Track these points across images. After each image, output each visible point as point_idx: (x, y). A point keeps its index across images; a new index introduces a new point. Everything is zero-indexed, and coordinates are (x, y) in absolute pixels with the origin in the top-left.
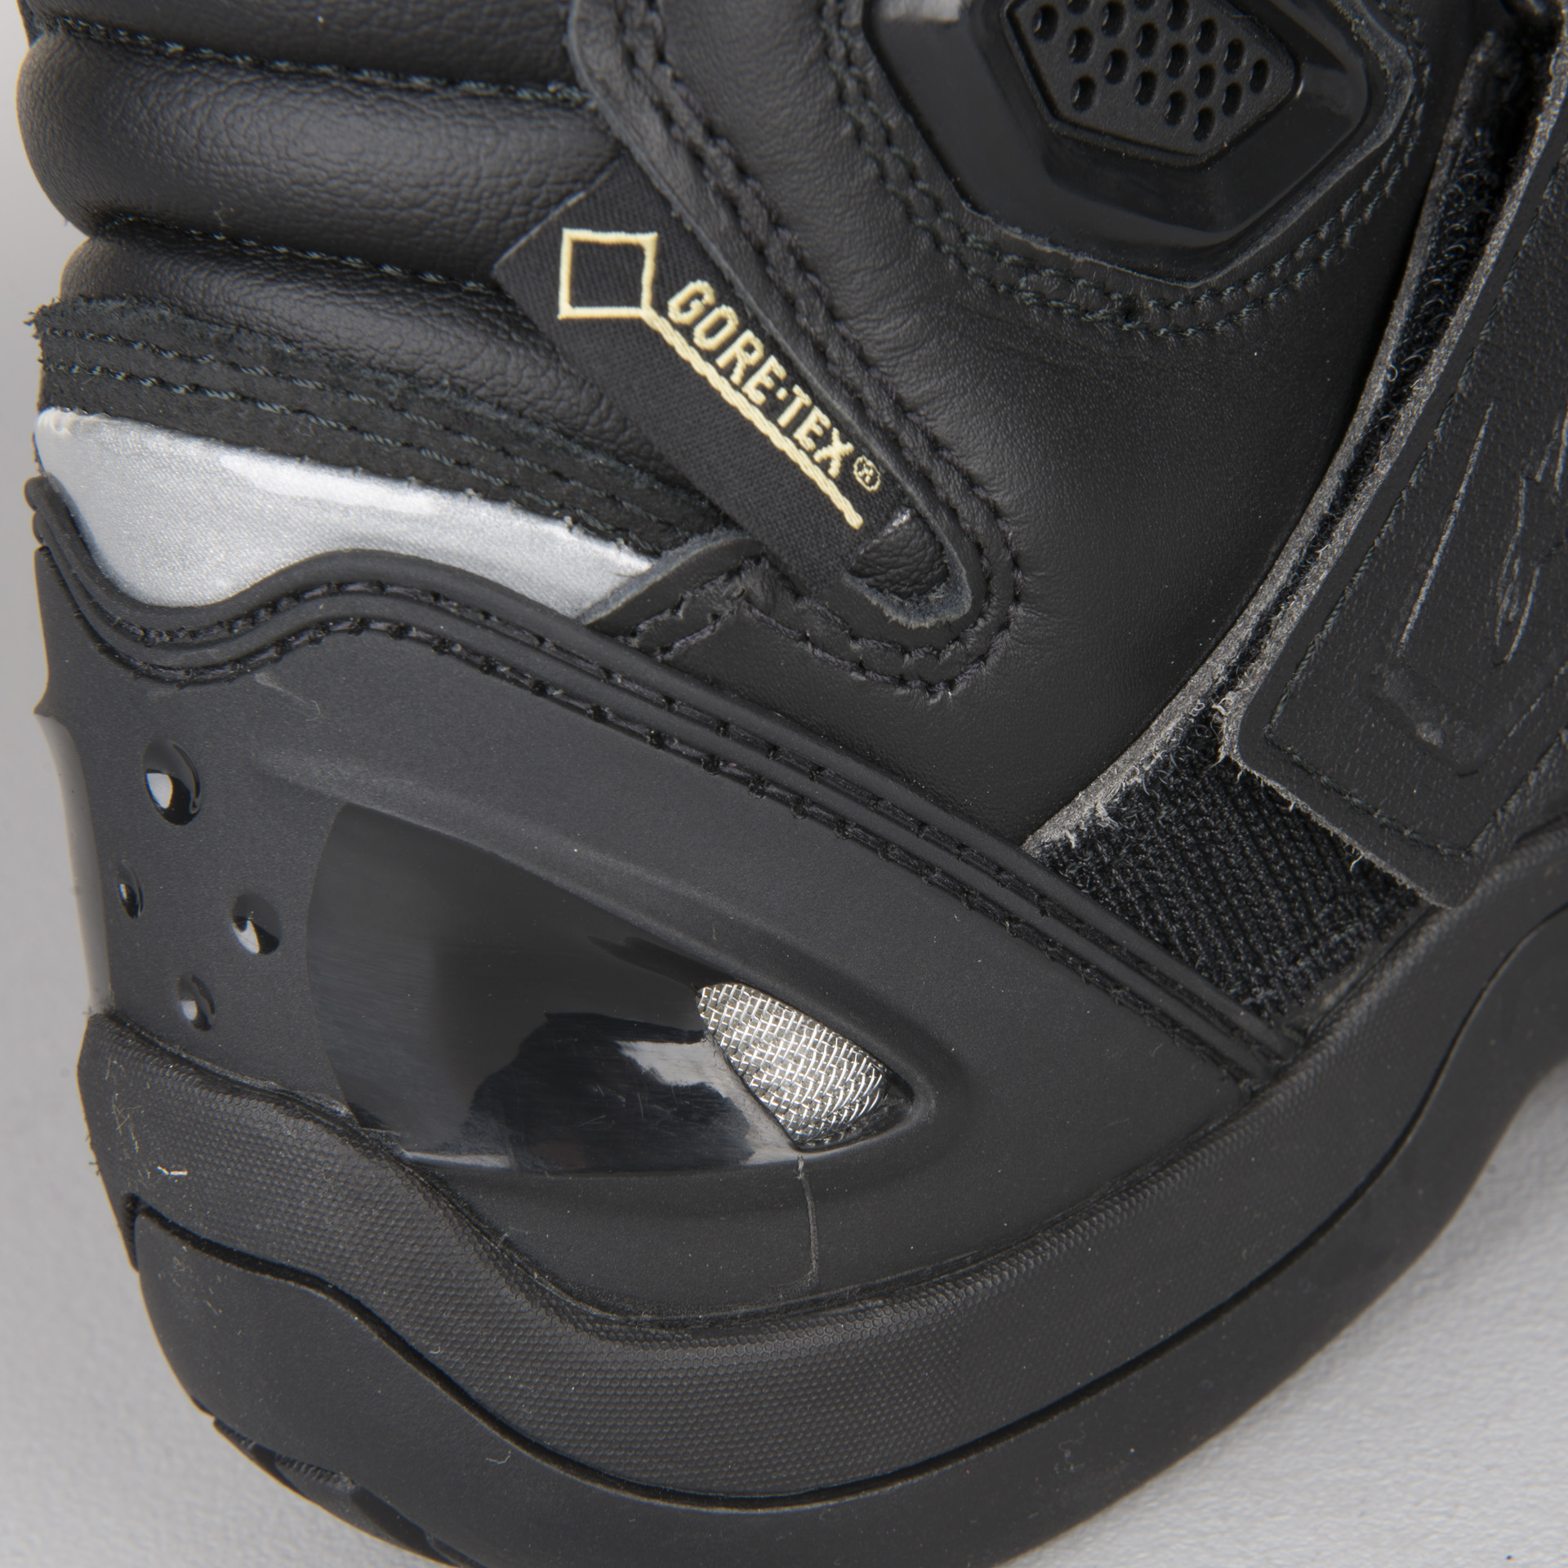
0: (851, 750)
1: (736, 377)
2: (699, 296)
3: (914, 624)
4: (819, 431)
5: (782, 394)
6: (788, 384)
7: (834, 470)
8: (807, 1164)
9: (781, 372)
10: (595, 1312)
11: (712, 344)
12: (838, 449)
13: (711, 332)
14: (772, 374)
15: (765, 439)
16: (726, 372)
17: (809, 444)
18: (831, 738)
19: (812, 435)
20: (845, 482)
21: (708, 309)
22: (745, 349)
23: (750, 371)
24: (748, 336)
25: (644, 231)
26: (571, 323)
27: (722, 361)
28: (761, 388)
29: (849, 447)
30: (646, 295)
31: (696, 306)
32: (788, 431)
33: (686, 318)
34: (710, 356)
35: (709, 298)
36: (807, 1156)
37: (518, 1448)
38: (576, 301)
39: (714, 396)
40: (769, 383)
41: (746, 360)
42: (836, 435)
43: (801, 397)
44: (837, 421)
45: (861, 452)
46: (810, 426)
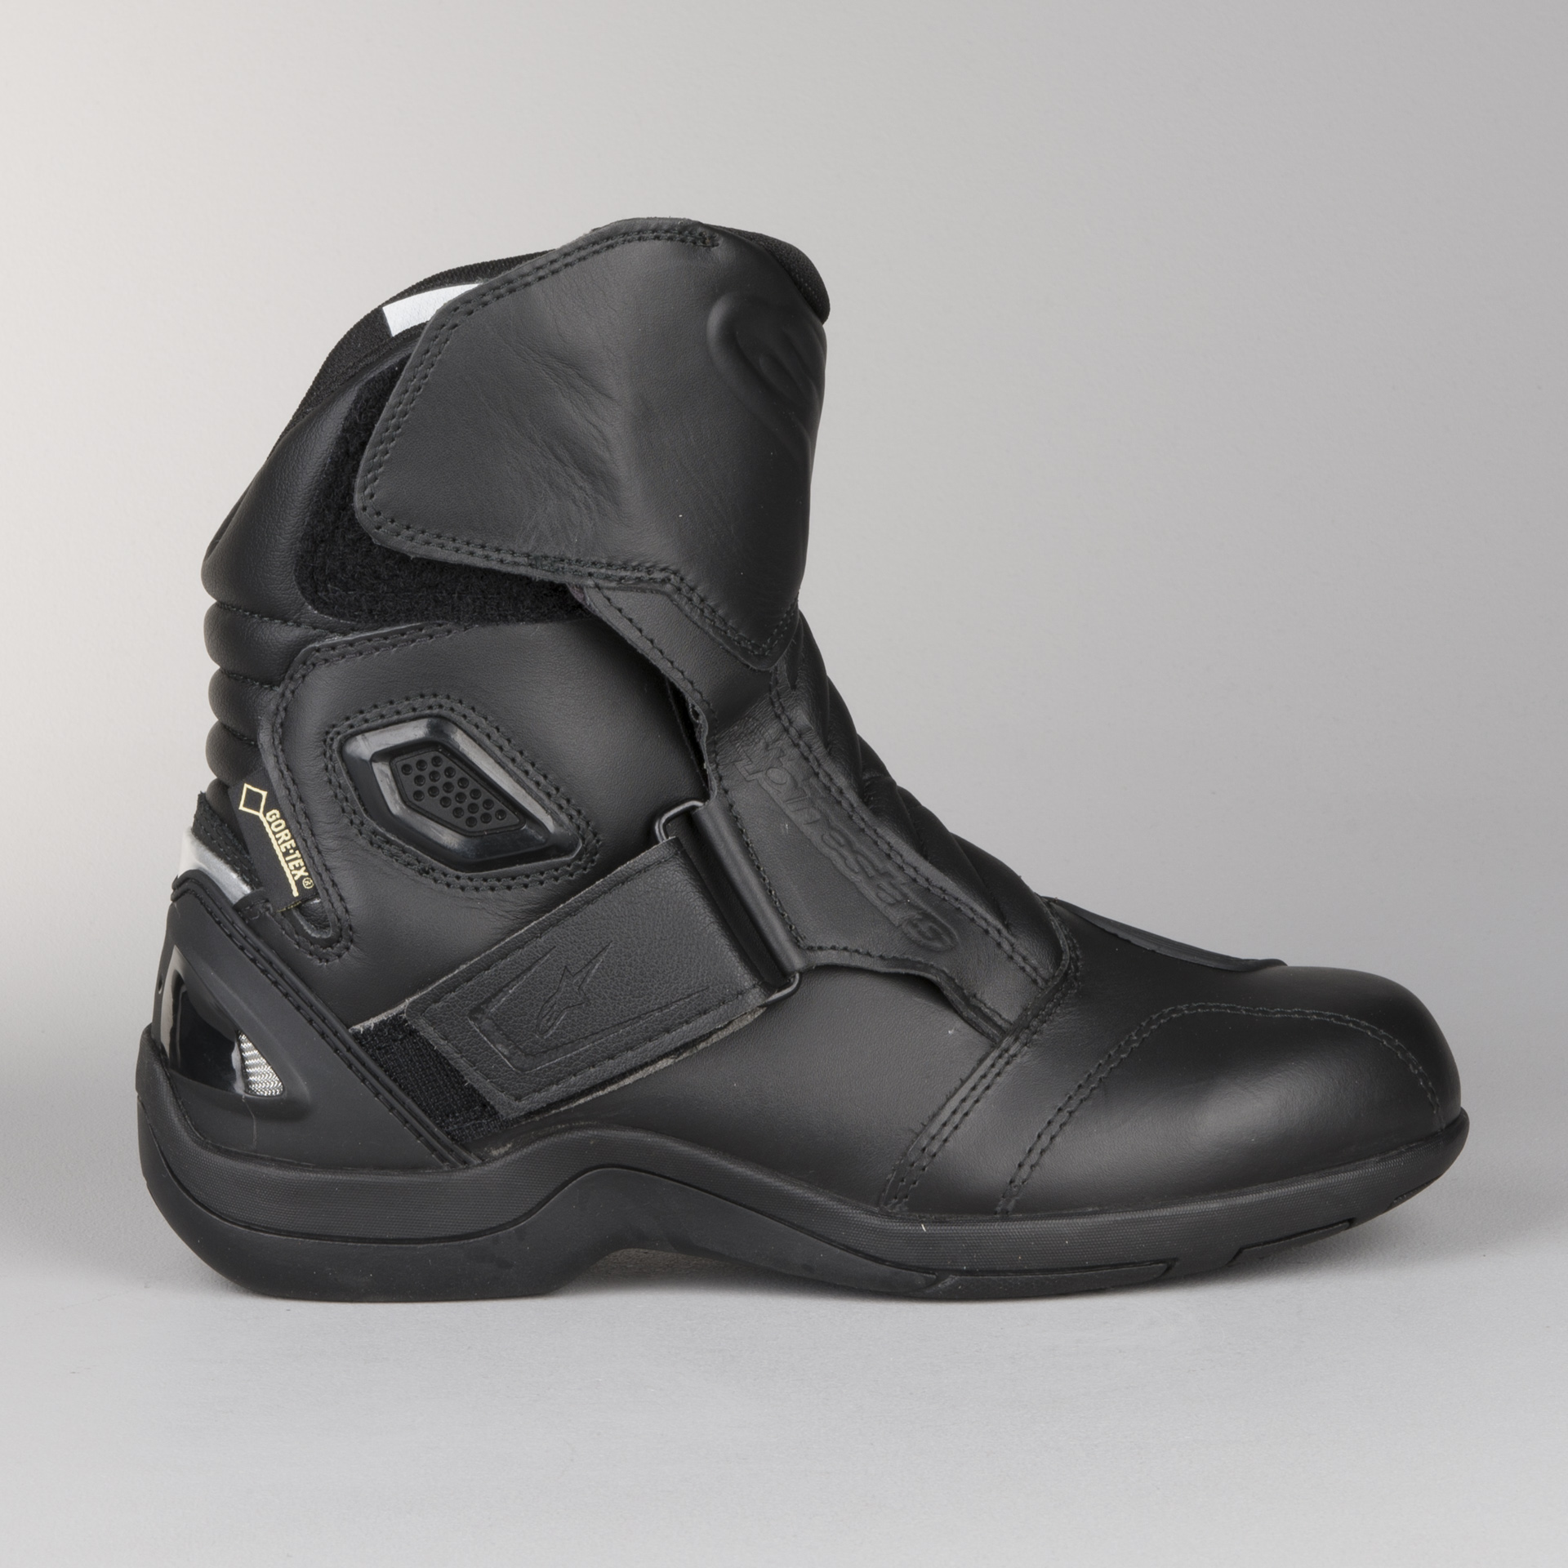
0: (294, 971)
1: (280, 842)
2: (275, 814)
3: (313, 935)
4: (297, 866)
5: (291, 851)
6: (295, 849)
7: (296, 878)
8: (246, 1098)
9: (294, 845)
10: (198, 1135)
11: (276, 830)
12: (302, 872)
13: (277, 826)
14: (291, 845)
15: (279, 862)
16: (277, 839)
17: (292, 868)
18: (288, 965)
19: (294, 866)
20: (299, 883)
21: (277, 819)
22: (285, 835)
23: (285, 842)
24: (287, 831)
25: (264, 790)
26: (241, 811)
27: (277, 836)
28: (286, 847)
29: (306, 873)
30: (262, 809)
31: (274, 818)
32: (287, 862)
33: (271, 820)
34: (274, 833)
35: (278, 816)
36: (247, 1095)
37: (170, 1175)
38: (245, 806)
39: (271, 845)
40: (289, 847)
41: (284, 838)
42: (304, 868)
43: (297, 854)
44: (305, 865)
45: (310, 876)
46: (296, 863)
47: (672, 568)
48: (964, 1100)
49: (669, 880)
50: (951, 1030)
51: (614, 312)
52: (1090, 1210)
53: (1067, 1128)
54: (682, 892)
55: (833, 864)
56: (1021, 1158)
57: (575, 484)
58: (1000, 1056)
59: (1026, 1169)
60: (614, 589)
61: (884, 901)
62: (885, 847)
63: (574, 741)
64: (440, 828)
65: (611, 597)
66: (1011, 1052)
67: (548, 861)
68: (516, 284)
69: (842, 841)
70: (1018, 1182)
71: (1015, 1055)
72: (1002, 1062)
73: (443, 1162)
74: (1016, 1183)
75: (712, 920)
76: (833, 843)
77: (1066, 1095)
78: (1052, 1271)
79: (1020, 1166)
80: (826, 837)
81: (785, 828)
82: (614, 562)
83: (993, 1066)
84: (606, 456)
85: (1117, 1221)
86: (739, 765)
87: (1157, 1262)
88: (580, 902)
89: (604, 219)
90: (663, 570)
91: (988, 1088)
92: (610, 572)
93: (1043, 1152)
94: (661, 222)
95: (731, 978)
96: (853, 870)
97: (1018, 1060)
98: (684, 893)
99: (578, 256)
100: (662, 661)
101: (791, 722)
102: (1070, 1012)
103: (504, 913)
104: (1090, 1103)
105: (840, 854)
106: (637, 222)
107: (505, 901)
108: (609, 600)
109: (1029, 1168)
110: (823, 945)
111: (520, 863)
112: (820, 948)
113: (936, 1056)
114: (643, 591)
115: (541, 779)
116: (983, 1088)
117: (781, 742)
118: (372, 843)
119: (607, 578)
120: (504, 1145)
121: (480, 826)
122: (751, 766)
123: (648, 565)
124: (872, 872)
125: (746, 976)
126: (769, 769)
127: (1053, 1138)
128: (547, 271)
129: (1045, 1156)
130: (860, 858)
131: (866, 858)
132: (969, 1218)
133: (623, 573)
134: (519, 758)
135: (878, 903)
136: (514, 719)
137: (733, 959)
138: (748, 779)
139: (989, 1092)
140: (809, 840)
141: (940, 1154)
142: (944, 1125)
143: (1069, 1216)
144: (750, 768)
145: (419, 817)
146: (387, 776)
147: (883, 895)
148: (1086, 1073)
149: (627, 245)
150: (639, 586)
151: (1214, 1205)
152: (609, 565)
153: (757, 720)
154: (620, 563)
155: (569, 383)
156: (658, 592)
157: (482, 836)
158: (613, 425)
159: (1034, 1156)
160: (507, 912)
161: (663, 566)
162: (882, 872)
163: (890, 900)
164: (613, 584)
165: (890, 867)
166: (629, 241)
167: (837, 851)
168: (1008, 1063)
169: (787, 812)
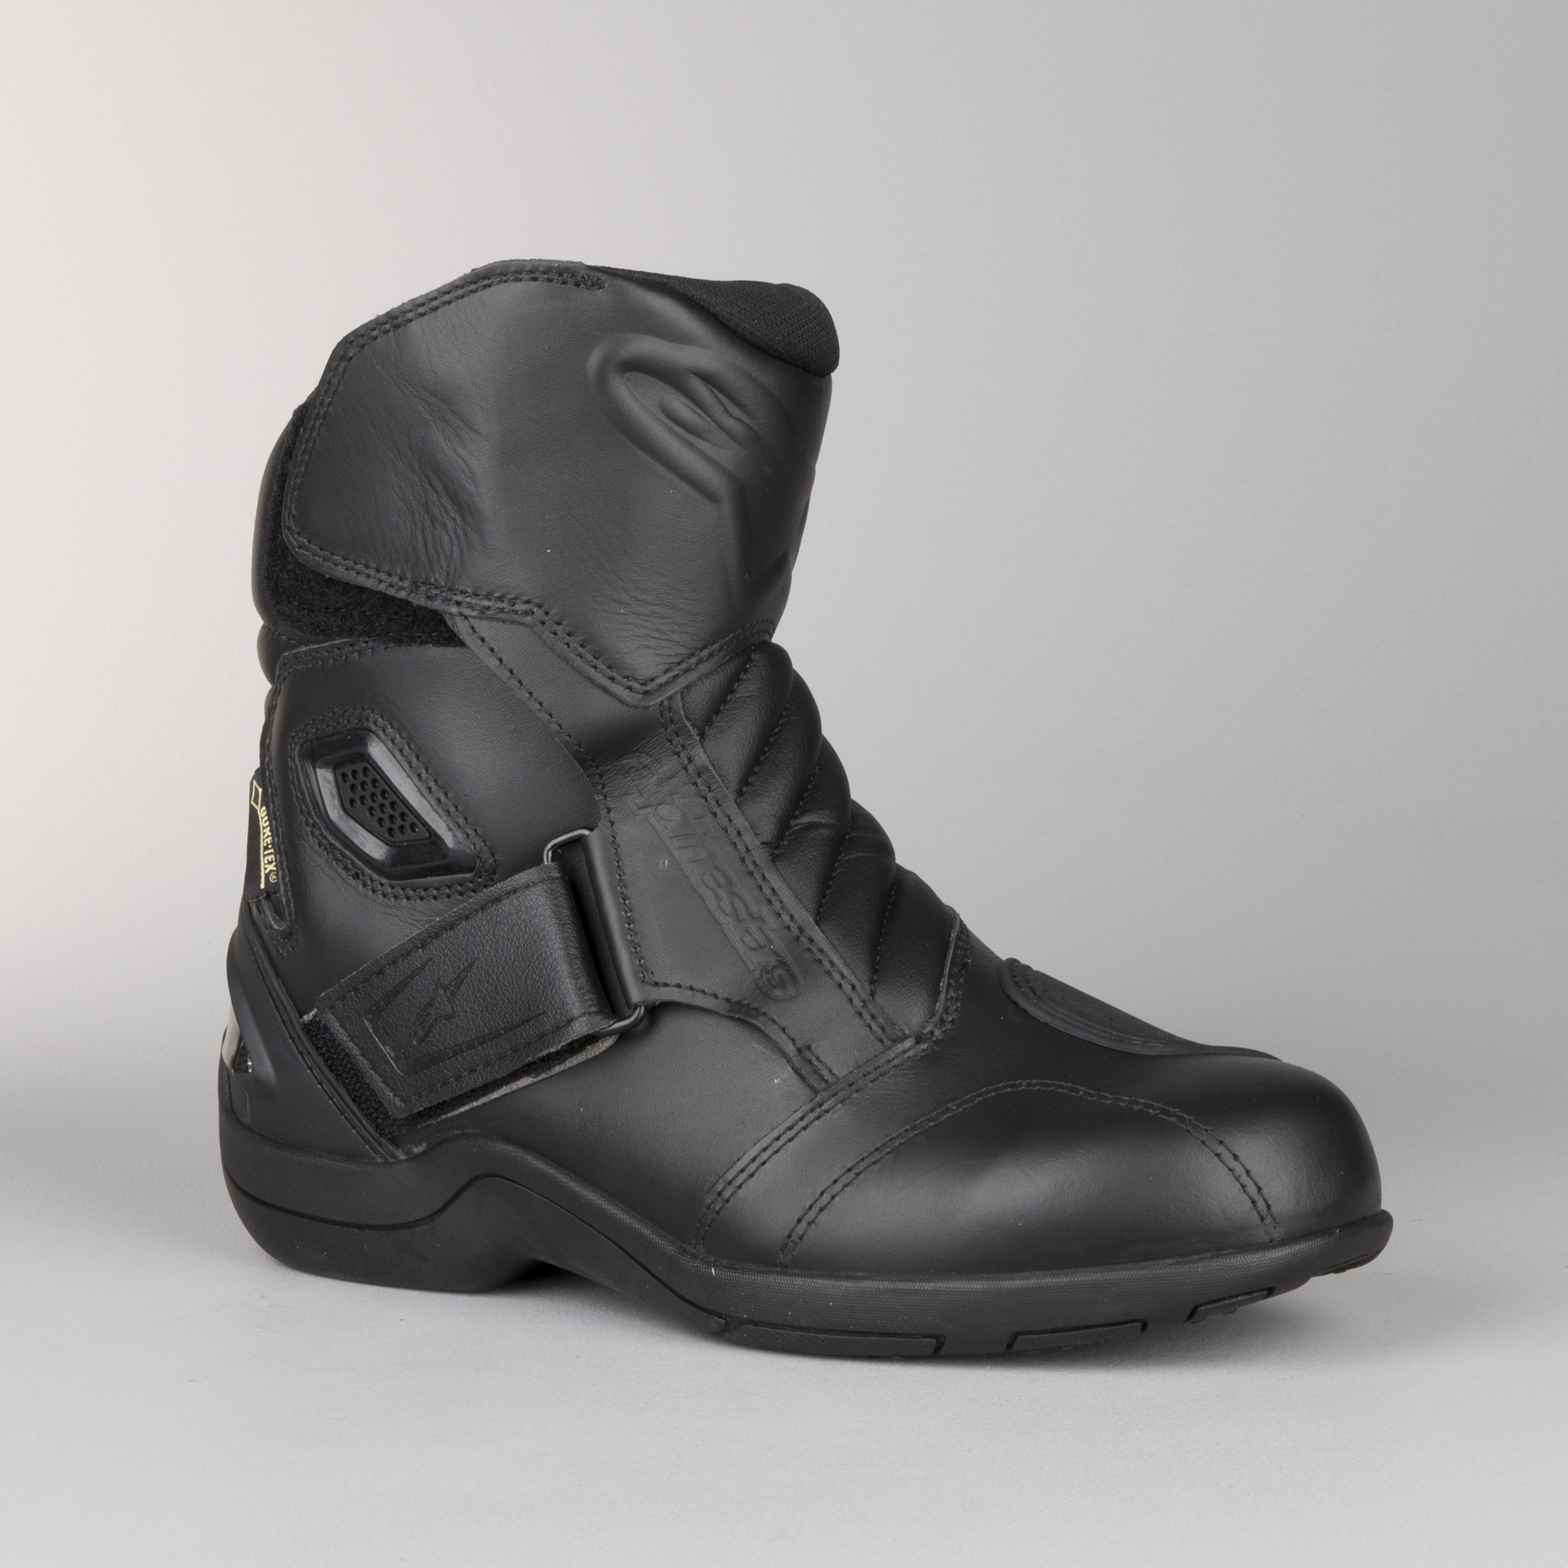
1: (265, 837)
3: (275, 926)
4: (270, 860)
5: (269, 847)
6: (272, 846)
7: (267, 872)
9: (271, 841)
11: (265, 824)
12: (272, 867)
15: (260, 855)
17: (266, 862)
19: (268, 860)
20: (267, 876)
21: (265, 815)
22: (268, 830)
27: (264, 831)
28: (266, 843)
29: (275, 869)
30: (259, 805)
32: (265, 856)
33: (262, 816)
34: (263, 828)
35: (266, 812)
38: (254, 801)
40: (269, 842)
41: (267, 833)
42: (274, 864)
43: (272, 851)
44: (276, 861)
45: (277, 871)
46: (270, 858)
47: (536, 601)
48: (765, 1149)
49: (532, 904)
50: (777, 1079)
51: (484, 350)
52: (861, 1274)
53: (848, 1189)
54: (541, 916)
55: (705, 904)
56: (800, 1214)
57: (448, 514)
58: (812, 1110)
59: (803, 1224)
60: (475, 617)
61: (747, 945)
62: (768, 891)
63: (472, 762)
64: (367, 835)
65: (475, 626)
66: (825, 1107)
67: (453, 876)
68: (399, 320)
69: (722, 881)
70: (794, 1237)
71: (827, 1111)
72: (812, 1116)
73: (376, 1153)
74: (792, 1238)
75: (560, 946)
76: (712, 883)
77: (859, 1156)
78: (822, 1331)
79: (799, 1221)
80: (707, 877)
81: (664, 864)
82: (479, 592)
83: (802, 1119)
84: (472, 489)
85: (879, 1289)
86: (629, 798)
87: (926, 1336)
88: (454, 917)
89: (481, 261)
90: (528, 602)
91: (791, 1140)
92: (474, 601)
93: (822, 1210)
94: (536, 264)
95: (563, 1004)
96: (724, 912)
97: (829, 1116)
98: (541, 918)
99: (455, 295)
100: (519, 691)
101: (690, 760)
102: (905, 1074)
103: (414, 922)
104: (877, 1167)
105: (716, 895)
106: (513, 263)
107: (415, 910)
108: (473, 628)
109: (806, 1225)
110: (668, 982)
111: (431, 876)
112: (666, 985)
113: (756, 1103)
114: (504, 621)
115: (442, 797)
116: (786, 1139)
117: (677, 779)
118: (320, 846)
119: (472, 607)
120: (421, 1144)
121: (398, 836)
122: (641, 801)
123: (510, 596)
124: (743, 914)
125: (577, 1004)
126: (660, 804)
127: (833, 1197)
128: (427, 309)
129: (822, 1214)
130: (736, 901)
131: (742, 900)
132: (753, 1267)
133: (486, 603)
134: (424, 775)
135: (739, 946)
136: (421, 737)
137: (569, 986)
138: (637, 812)
139: (790, 1145)
140: (687, 877)
141: (731, 1200)
142: (742, 1171)
143: (837, 1278)
144: (640, 801)
145: (352, 823)
146: (329, 782)
147: (747, 939)
148: (887, 1136)
149: (502, 285)
150: (500, 617)
151: (978, 1285)
152: (476, 595)
153: (651, 756)
154: (484, 593)
155: (443, 418)
156: (519, 624)
157: (399, 847)
158: (479, 460)
159: (812, 1214)
160: (417, 921)
161: (525, 598)
162: (755, 915)
163: (753, 945)
164: (475, 613)
165: (766, 912)
166: (506, 281)
167: (714, 891)
168: (818, 1118)
169: (670, 849)
